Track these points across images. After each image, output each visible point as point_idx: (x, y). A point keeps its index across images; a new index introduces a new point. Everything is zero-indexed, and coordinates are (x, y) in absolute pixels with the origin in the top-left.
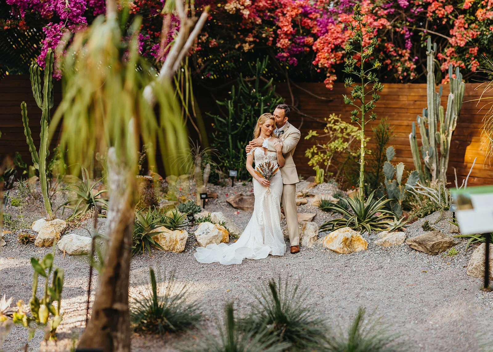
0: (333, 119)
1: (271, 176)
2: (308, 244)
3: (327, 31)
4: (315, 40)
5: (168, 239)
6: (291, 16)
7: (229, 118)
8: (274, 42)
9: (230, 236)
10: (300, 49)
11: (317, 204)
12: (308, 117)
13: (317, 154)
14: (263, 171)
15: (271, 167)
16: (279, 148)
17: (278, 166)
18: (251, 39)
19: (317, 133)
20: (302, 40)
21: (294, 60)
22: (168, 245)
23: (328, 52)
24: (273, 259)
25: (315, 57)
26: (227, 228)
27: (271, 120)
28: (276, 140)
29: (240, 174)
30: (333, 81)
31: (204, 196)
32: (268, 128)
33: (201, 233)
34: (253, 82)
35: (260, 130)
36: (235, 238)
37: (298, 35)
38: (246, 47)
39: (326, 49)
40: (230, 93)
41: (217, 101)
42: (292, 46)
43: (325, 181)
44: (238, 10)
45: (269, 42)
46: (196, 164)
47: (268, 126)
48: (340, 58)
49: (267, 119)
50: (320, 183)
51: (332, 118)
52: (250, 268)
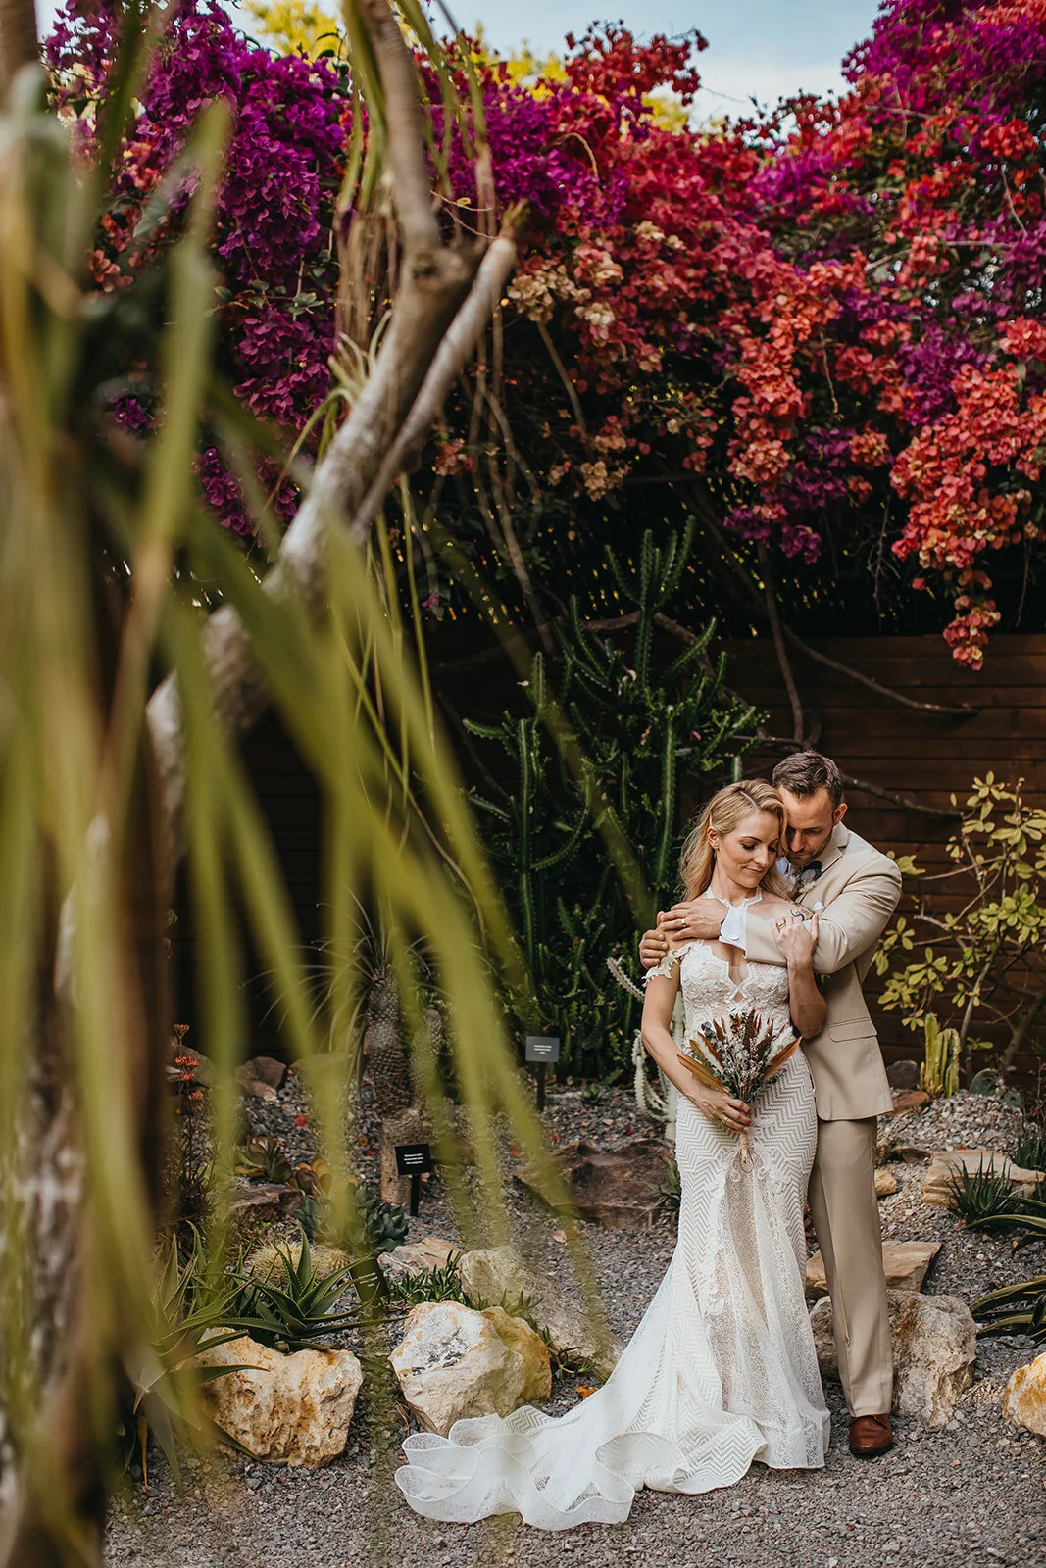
0: (990, 796)
1: (756, 1083)
2: (931, 1407)
3: (951, 403)
4: (899, 442)
5: (264, 1397)
6: (793, 334)
7: (519, 799)
8: (718, 458)
9: (554, 1366)
10: (829, 487)
11: (942, 1198)
12: (865, 790)
13: (917, 956)
14: (720, 1060)
15: (760, 1037)
16: (799, 947)
17: (796, 1033)
18: (619, 443)
19: (915, 863)
20: (841, 446)
21: (806, 538)
22: (263, 1429)
23: (958, 499)
24: (775, 1486)
25: (902, 522)
26: (541, 1328)
27: (768, 819)
28: (783, 910)
29: (573, 1053)
30: (981, 629)
31: (412, 1159)
32: (747, 855)
33: (421, 1360)
34: (625, 639)
35: (712, 861)
36: (581, 1375)
37: (822, 426)
38: (598, 479)
39: (951, 483)
40: (526, 683)
41: (466, 722)
42: (798, 473)
43: (964, 1082)
44: (564, 306)
45: (695, 456)
46: (376, 1010)
47: (750, 845)
48: (1012, 521)
49: (748, 809)
50: (943, 1094)
51: (984, 793)
52: (672, 1549)
